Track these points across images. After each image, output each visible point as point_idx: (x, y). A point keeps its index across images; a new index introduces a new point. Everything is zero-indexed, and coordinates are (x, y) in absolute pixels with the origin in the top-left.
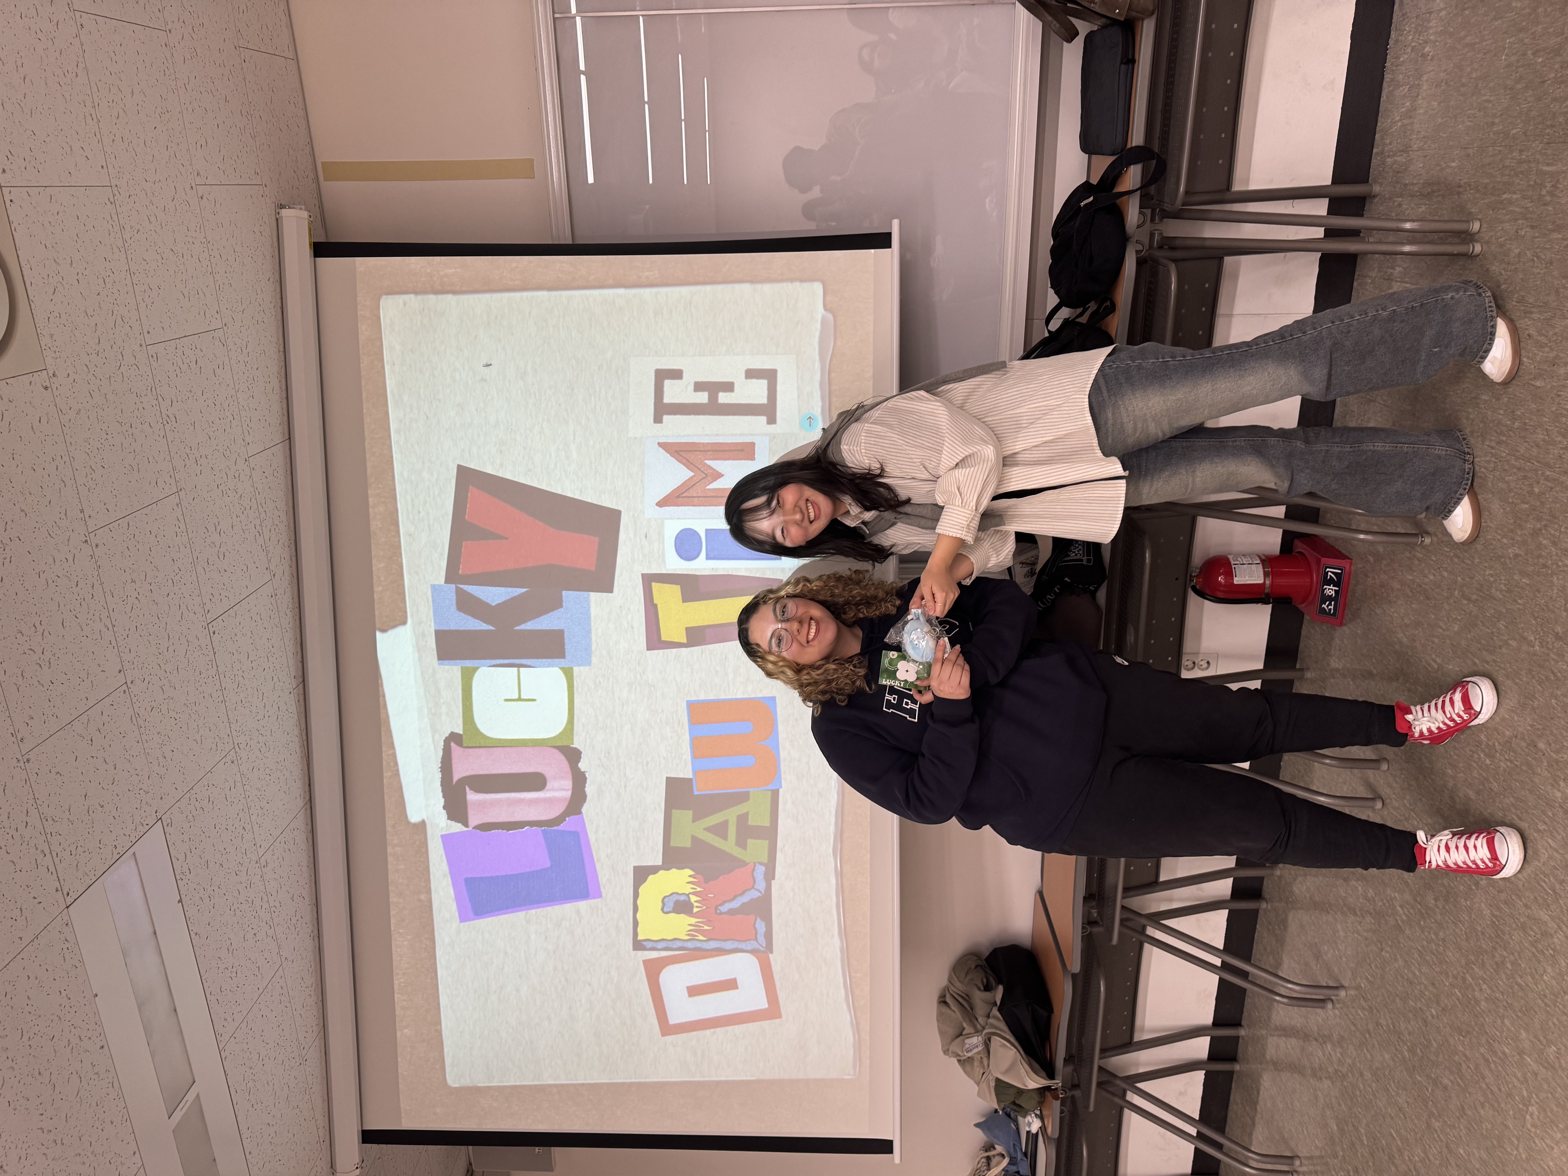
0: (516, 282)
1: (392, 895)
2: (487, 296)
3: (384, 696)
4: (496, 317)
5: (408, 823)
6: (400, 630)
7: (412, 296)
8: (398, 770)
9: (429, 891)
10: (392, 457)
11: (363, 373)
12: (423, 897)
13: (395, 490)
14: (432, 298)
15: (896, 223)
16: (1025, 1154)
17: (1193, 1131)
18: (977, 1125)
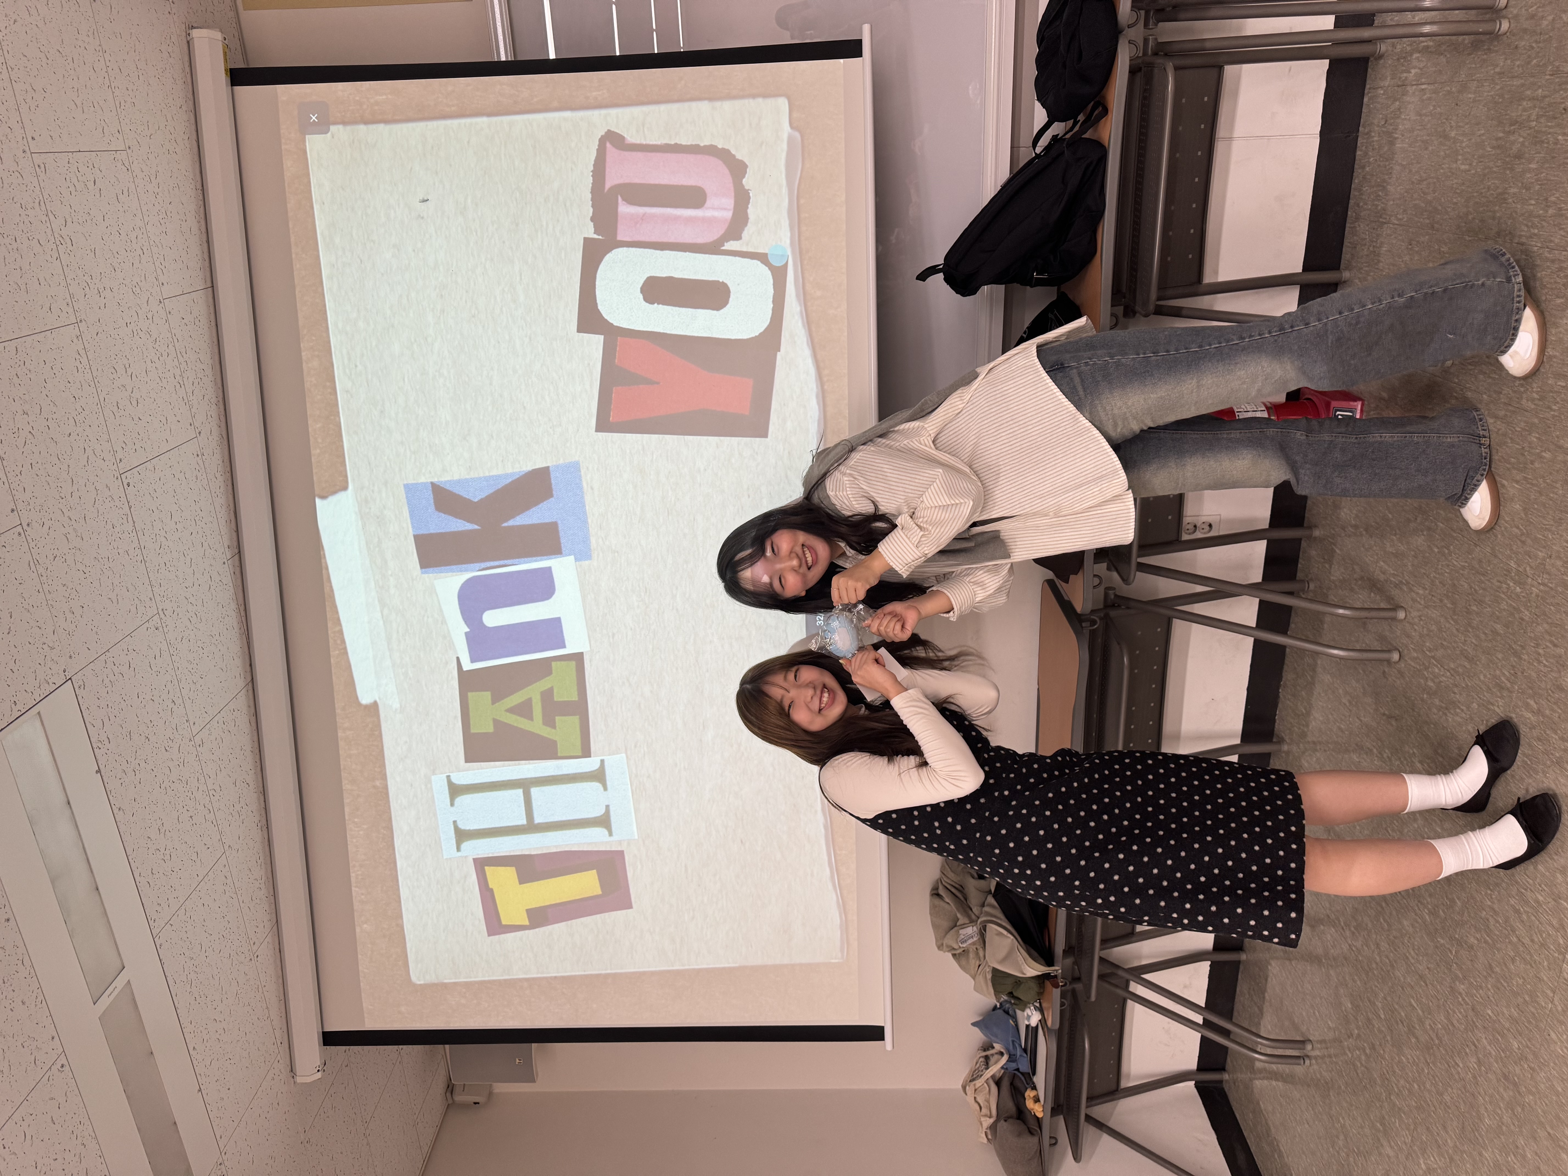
0: (453, 108)
1: (344, 782)
2: (422, 124)
3: (327, 568)
4: (432, 147)
5: (359, 704)
6: (341, 496)
7: (341, 127)
8: (345, 648)
9: (384, 777)
10: (325, 306)
11: (290, 214)
12: (378, 783)
13: (329, 342)
14: (362, 127)
15: (866, 28)
16: (1025, 1050)
17: (1199, 1019)
18: (974, 1024)
